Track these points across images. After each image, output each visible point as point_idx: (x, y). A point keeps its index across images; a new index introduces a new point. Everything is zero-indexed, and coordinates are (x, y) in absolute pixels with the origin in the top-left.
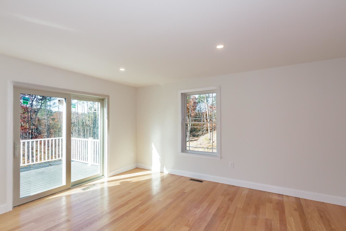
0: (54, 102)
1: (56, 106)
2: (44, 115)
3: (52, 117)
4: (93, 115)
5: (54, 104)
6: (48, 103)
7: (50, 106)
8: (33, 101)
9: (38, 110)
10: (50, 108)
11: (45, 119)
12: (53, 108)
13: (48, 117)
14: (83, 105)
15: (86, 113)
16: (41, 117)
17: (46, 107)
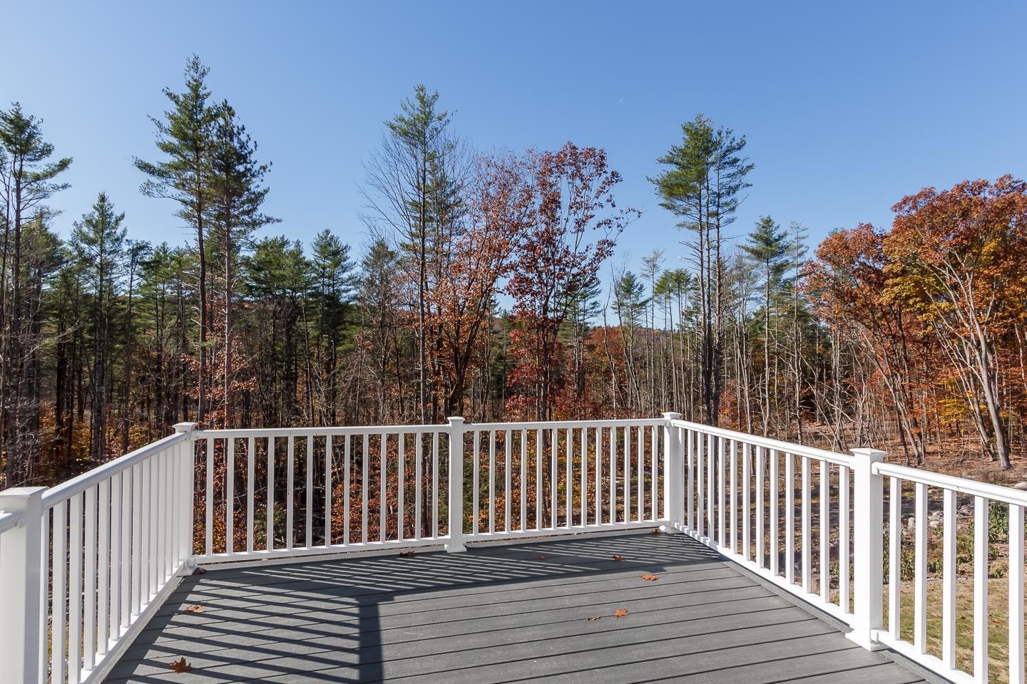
0: (592, 300)
1: (599, 312)
2: (570, 337)
3: (587, 342)
4: (703, 333)
5: (592, 306)
6: (581, 305)
7: (585, 311)
8: (548, 297)
9: (559, 321)
10: (586, 317)
11: (572, 347)
12: (592, 316)
13: (580, 342)
14: (668, 306)
15: (676, 328)
16: (565, 342)
17: (575, 314)
